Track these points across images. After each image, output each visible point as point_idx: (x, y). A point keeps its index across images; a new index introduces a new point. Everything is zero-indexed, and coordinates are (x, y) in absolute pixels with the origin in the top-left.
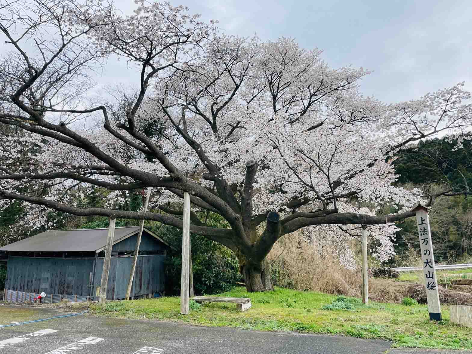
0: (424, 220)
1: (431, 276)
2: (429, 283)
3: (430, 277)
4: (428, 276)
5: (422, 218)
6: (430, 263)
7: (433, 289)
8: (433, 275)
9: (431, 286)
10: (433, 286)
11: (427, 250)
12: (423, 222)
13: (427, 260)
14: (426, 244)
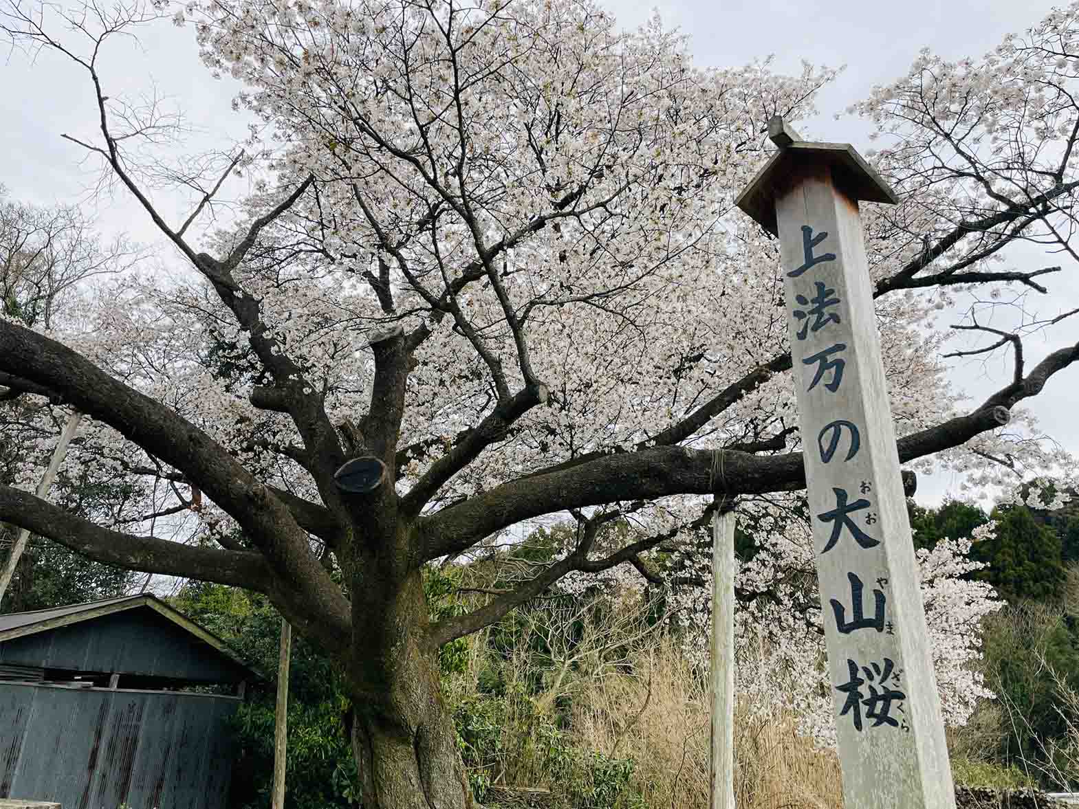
0: (823, 236)
1: (869, 612)
2: (852, 666)
3: (860, 623)
4: (849, 618)
5: (807, 230)
6: (858, 517)
7: (883, 718)
8: (880, 599)
9: (875, 697)
10: (889, 696)
11: (837, 425)
12: (817, 252)
13: (841, 494)
14: (833, 387)
